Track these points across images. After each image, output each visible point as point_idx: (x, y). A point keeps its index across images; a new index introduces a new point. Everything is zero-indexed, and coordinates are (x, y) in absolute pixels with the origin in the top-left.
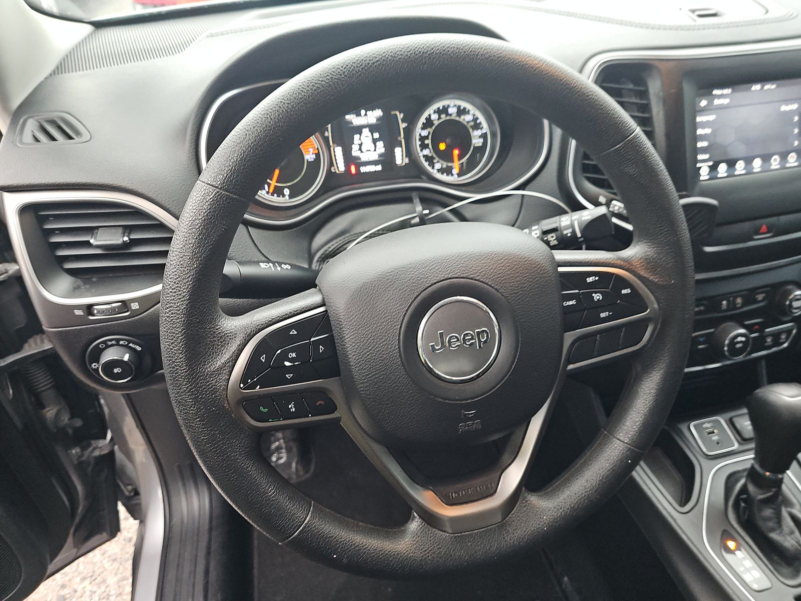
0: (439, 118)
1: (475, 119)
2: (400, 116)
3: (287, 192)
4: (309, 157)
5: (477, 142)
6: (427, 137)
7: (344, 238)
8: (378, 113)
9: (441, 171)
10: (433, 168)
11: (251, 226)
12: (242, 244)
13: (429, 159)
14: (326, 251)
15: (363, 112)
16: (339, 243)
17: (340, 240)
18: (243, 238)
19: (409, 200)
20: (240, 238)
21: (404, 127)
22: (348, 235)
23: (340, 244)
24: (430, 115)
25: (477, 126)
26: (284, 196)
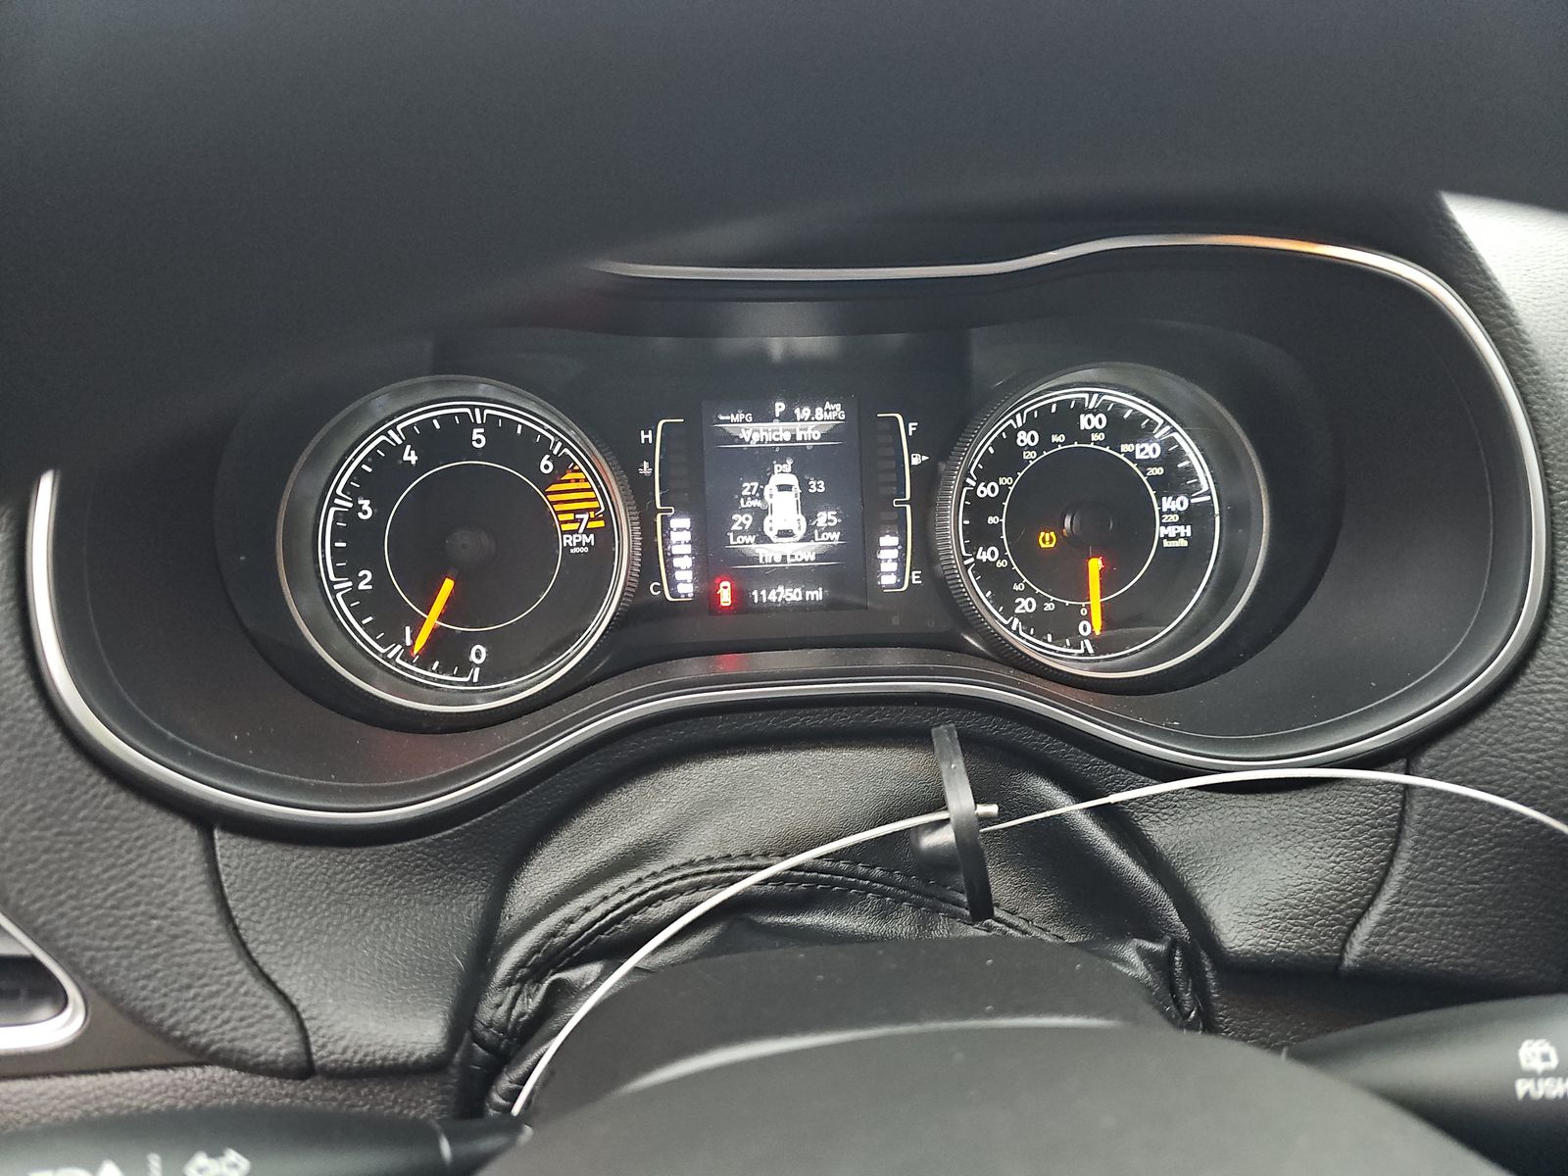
0: (1045, 444)
1: (1171, 456)
2: (907, 429)
3: (478, 654)
4: (575, 540)
5: (1171, 533)
6: (993, 505)
7: (640, 880)
8: (831, 413)
9: (1036, 623)
10: (1009, 612)
11: (225, 828)
12: (163, 912)
13: (995, 579)
14: (554, 935)
15: (780, 407)
16: (612, 902)
17: (622, 889)
18: (171, 886)
19: (918, 738)
20: (162, 887)
21: (916, 461)
22: (657, 866)
23: (618, 906)
24: (1012, 432)
25: (1174, 479)
26: (465, 668)
